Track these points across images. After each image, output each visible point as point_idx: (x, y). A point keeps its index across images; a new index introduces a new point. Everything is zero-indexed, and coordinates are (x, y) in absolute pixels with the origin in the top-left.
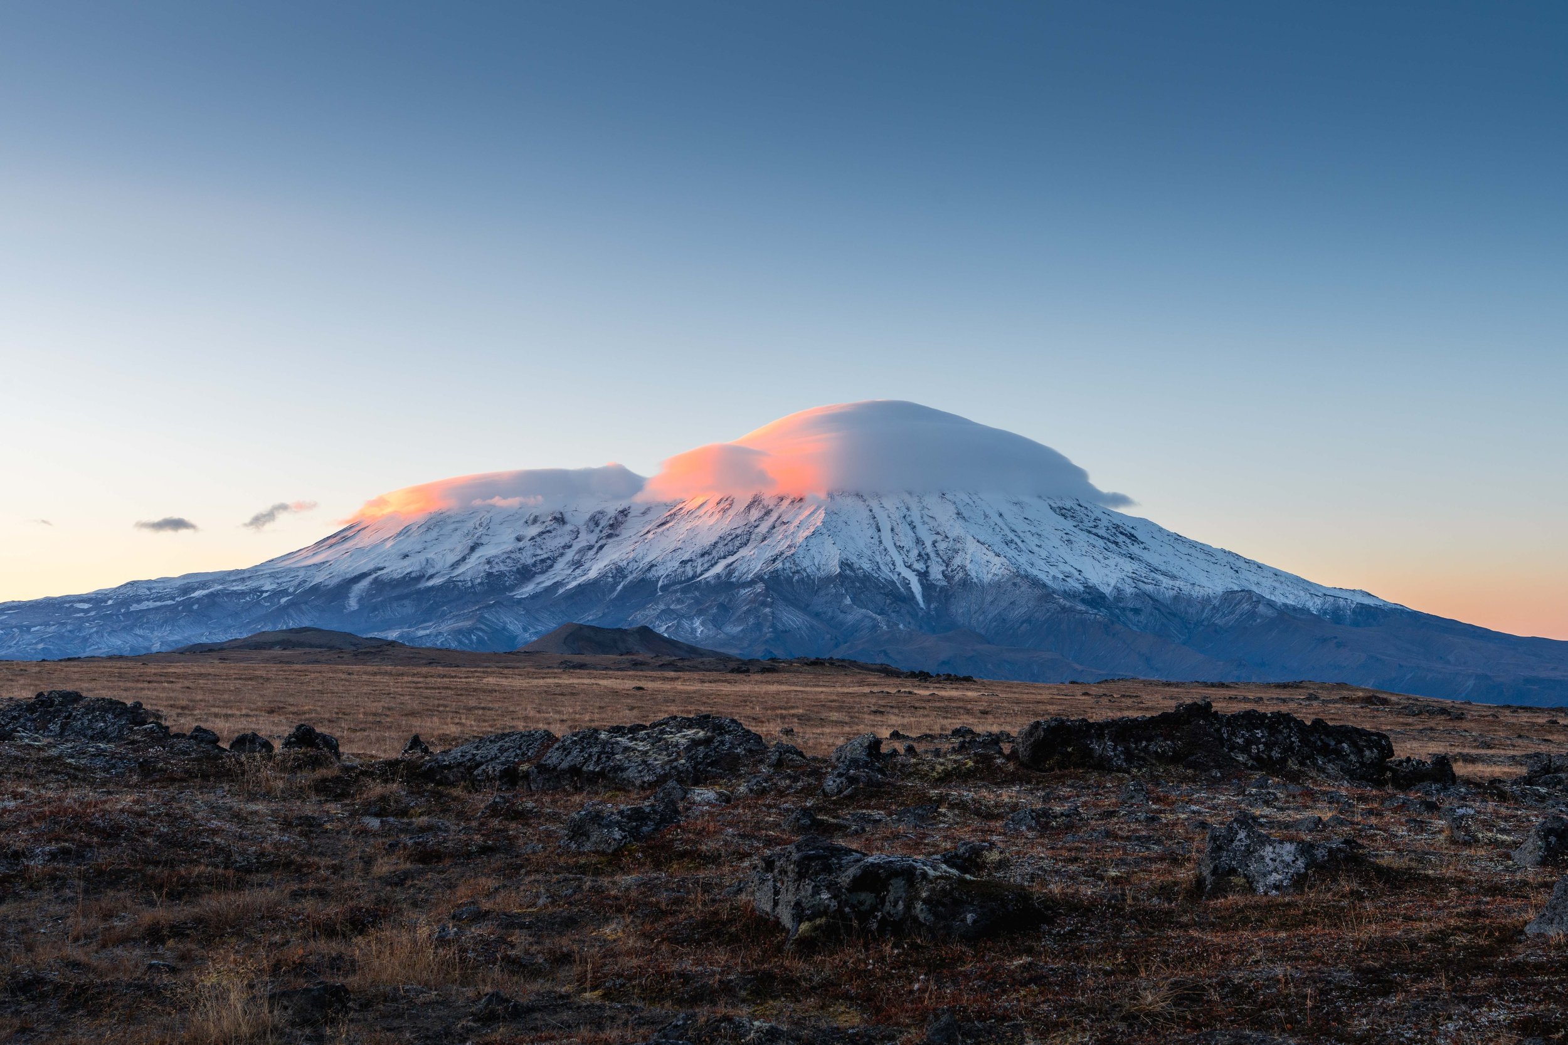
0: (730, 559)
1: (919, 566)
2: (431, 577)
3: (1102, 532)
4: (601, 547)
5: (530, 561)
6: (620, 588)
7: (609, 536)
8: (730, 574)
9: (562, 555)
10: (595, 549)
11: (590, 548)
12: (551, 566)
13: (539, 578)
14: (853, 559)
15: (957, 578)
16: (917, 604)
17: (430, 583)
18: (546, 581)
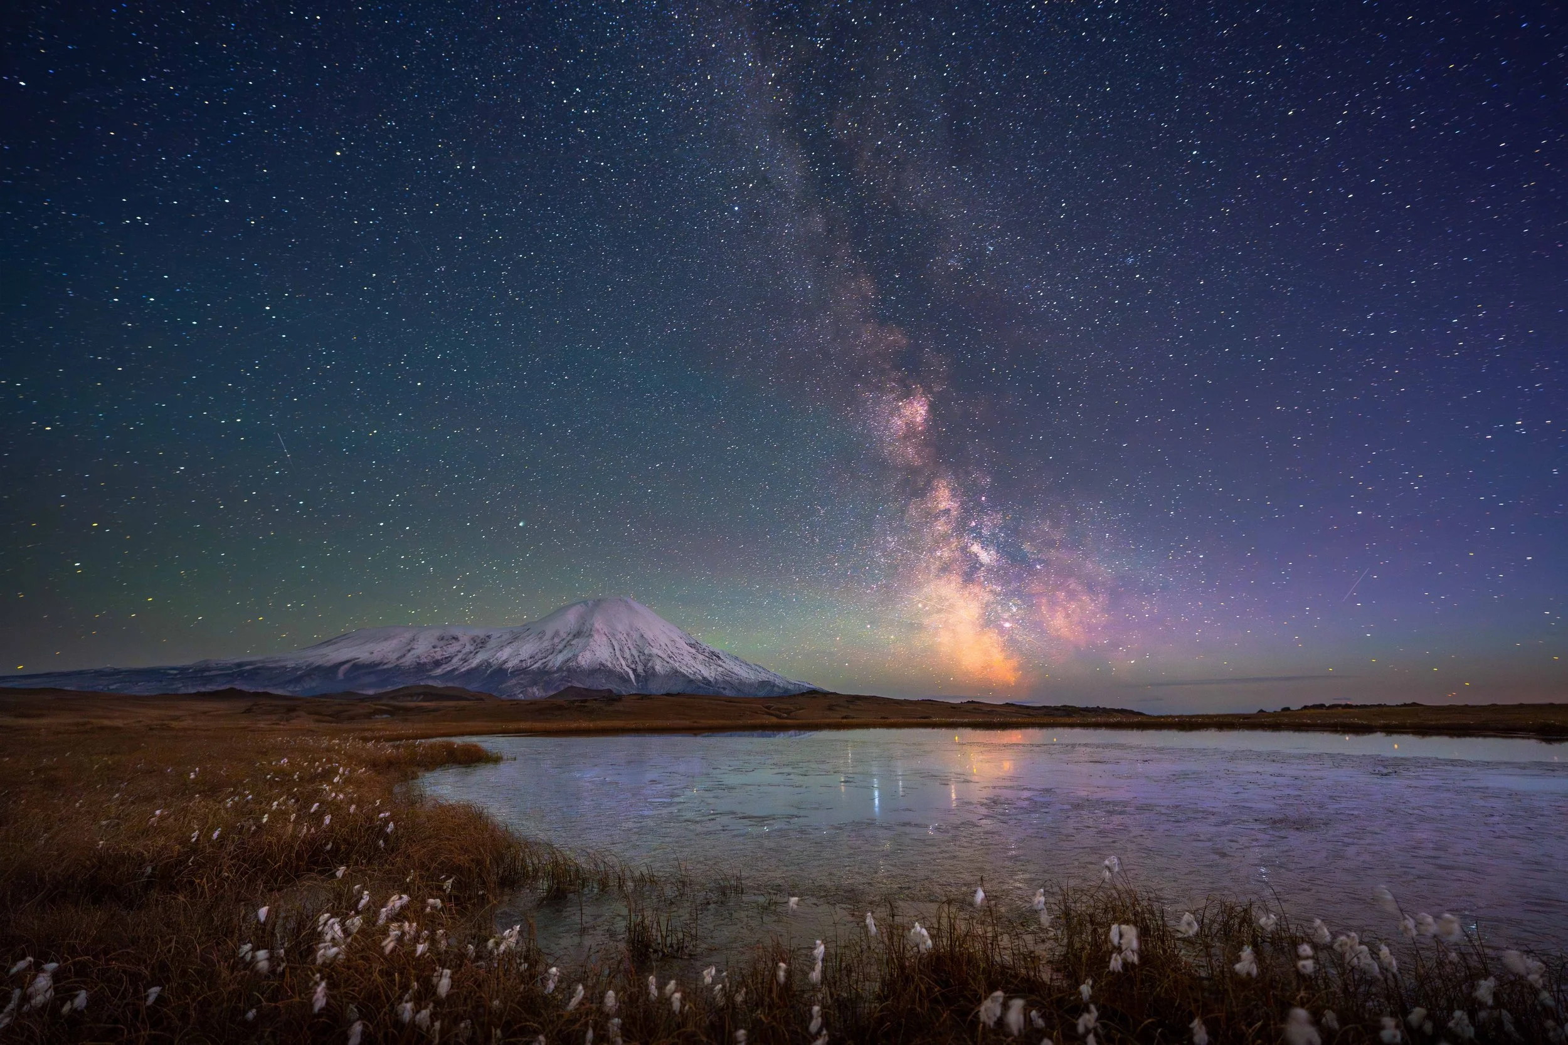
0: (544, 660)
1: (633, 666)
2: (386, 664)
3: (707, 655)
4: (477, 653)
5: (439, 658)
6: (488, 672)
7: (481, 647)
8: (545, 667)
9: (456, 655)
10: (473, 654)
11: (471, 652)
12: (450, 661)
13: (444, 666)
14: (604, 662)
15: (650, 672)
16: (633, 683)
17: (385, 667)
18: (448, 668)
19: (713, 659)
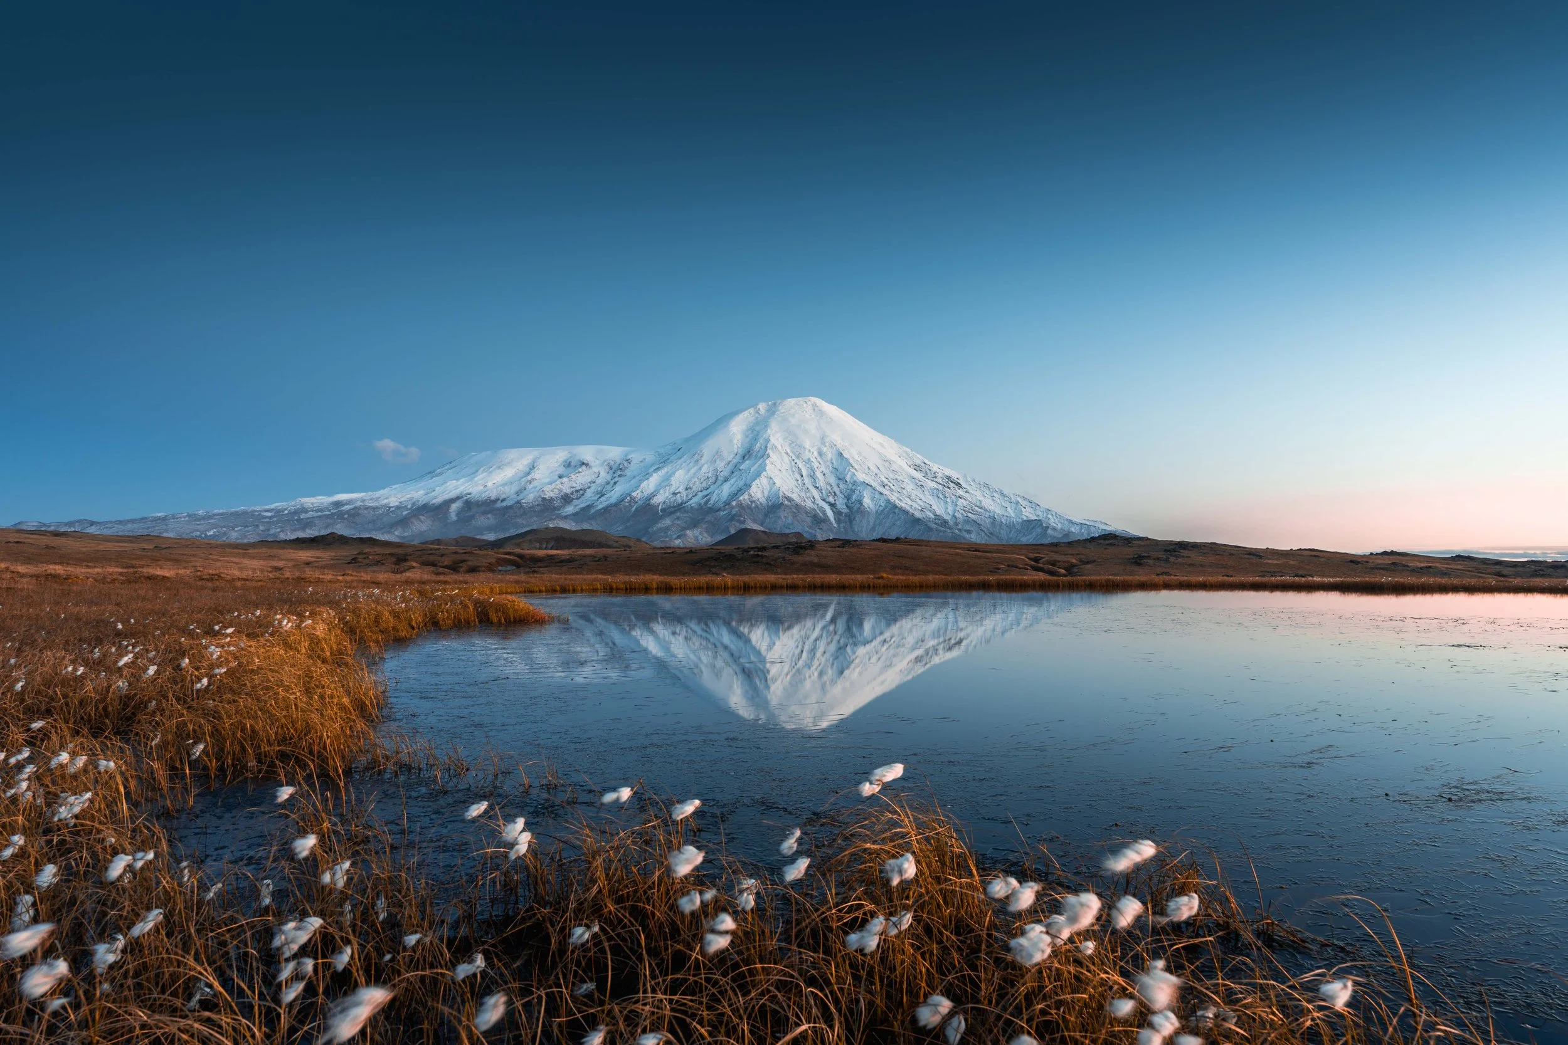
0: (705, 493)
1: (831, 499)
2: (502, 501)
3: (940, 481)
4: (615, 483)
5: (569, 491)
6: (633, 509)
7: (620, 476)
8: (707, 502)
9: (589, 487)
10: (610, 484)
11: (608, 483)
12: (583, 495)
13: (575, 502)
14: (788, 494)
15: (855, 508)
16: (831, 523)
17: (504, 504)
18: (580, 504)
19: (949, 488)
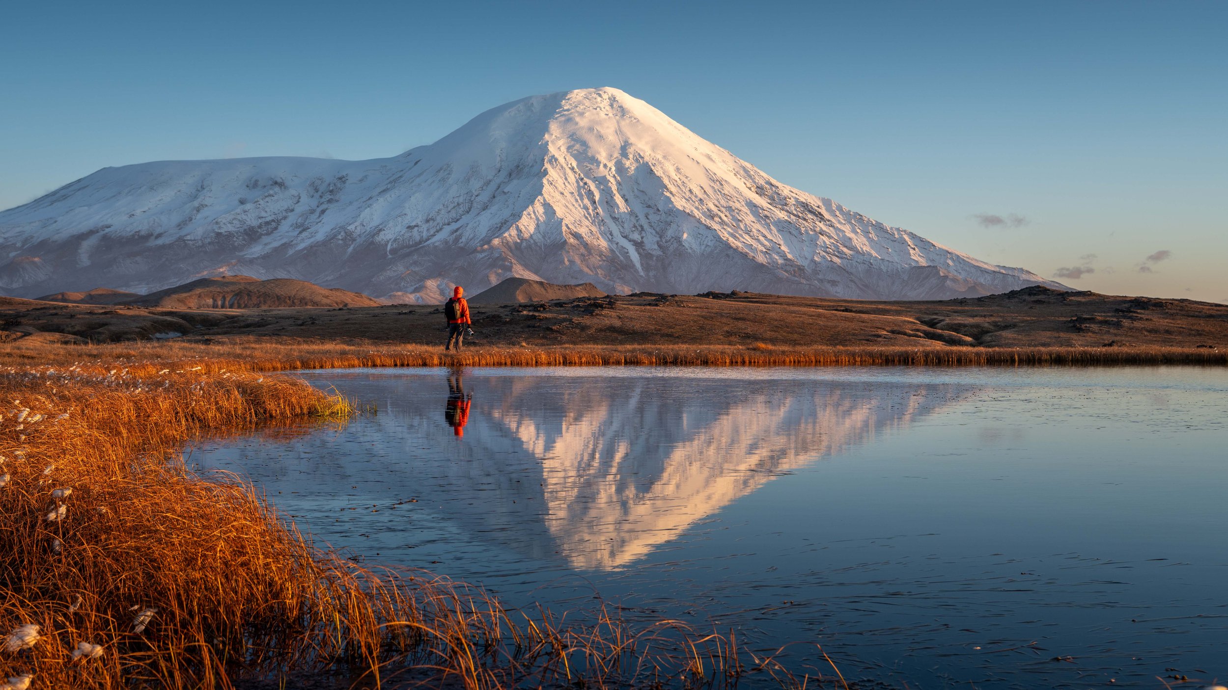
0: (454, 226)
1: (636, 236)
2: (159, 236)
4: (323, 212)
5: (255, 223)
6: (350, 249)
7: (330, 201)
8: (457, 240)
9: (285, 218)
10: (317, 214)
11: (312, 212)
12: (276, 228)
13: (265, 240)
14: (574, 229)
15: (671, 249)
16: (637, 271)
17: (160, 242)
18: (273, 242)
19: (805, 219)
